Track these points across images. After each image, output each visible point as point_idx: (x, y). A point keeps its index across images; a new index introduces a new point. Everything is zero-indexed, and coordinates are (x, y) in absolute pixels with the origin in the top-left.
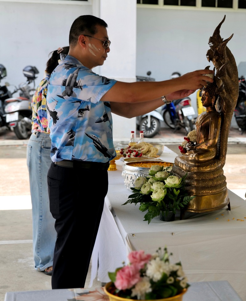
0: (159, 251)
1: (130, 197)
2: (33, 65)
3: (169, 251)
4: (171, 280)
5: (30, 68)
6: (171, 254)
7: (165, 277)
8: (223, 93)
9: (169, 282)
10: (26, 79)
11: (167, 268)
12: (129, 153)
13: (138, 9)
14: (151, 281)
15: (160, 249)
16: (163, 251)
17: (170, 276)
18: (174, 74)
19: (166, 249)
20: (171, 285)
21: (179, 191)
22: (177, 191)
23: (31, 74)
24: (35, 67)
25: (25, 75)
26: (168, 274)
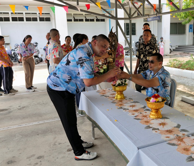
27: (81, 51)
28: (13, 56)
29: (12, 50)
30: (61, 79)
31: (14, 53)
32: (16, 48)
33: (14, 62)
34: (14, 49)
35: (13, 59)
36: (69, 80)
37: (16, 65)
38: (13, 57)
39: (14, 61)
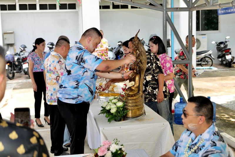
0: (114, 140)
1: (101, 111)
2: (52, 42)
3: (118, 140)
4: (119, 152)
5: (50, 43)
6: (119, 141)
7: (117, 151)
8: (140, 64)
9: (118, 153)
10: (49, 49)
11: (118, 147)
12: (100, 89)
13: (100, 12)
14: (112, 152)
15: (115, 139)
16: (116, 141)
17: (119, 150)
18: (119, 42)
19: (117, 139)
20: (119, 154)
21: (122, 108)
22: (121, 108)
23: (51, 46)
24: (53, 43)
25: (48, 47)
26: (118, 149)
27: (71, 53)
28: (17, 63)
29: (16, 54)
30: (69, 87)
31: (18, 59)
32: (21, 51)
33: (16, 73)
34: (19, 53)
35: (15, 68)
36: (76, 85)
37: (20, 77)
38: (16, 66)
39: (18, 71)
